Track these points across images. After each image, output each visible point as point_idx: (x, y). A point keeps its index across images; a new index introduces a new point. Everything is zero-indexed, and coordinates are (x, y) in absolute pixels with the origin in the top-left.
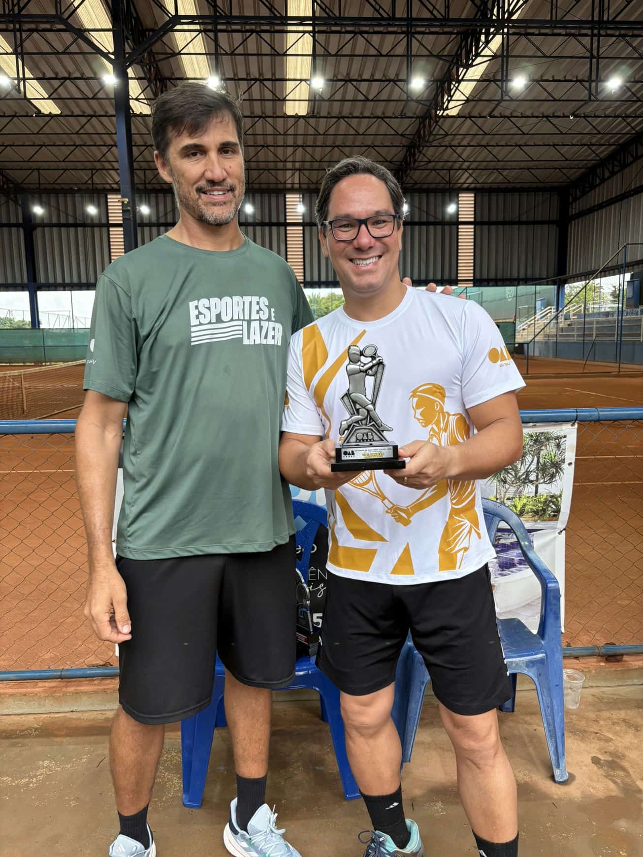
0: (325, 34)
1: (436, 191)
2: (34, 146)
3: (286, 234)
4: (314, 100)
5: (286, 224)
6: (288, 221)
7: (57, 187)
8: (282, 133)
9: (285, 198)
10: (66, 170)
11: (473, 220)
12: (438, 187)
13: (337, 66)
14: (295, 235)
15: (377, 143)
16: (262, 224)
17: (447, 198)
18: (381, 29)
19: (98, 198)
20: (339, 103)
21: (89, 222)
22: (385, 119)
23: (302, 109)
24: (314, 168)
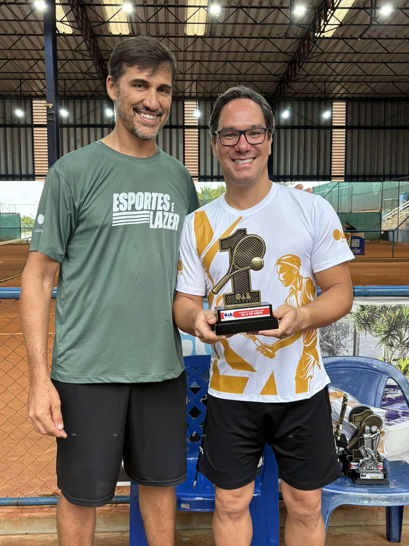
1: (313, 100)
3: (184, 135)
4: (210, 23)
5: (184, 127)
6: (186, 124)
8: (183, 50)
9: (184, 105)
11: (344, 125)
12: (315, 97)
15: (263, 59)
17: (323, 106)
19: (25, 103)
20: (232, 25)
21: (17, 123)
22: (270, 39)
23: (200, 30)
24: (209, 79)
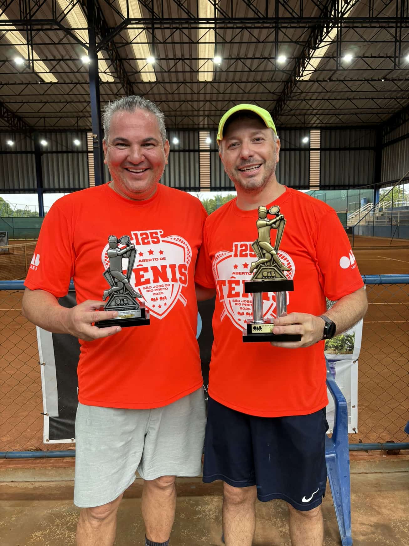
0: (223, 30)
1: (295, 129)
2: (41, 102)
3: (199, 157)
4: (216, 72)
5: (199, 151)
6: (200, 149)
7: (55, 128)
8: (196, 92)
9: (199, 134)
10: (61, 117)
11: (319, 147)
12: (297, 126)
13: (231, 49)
14: (205, 158)
15: (257, 98)
16: (184, 151)
17: (303, 134)
18: (259, 25)
19: (82, 134)
20: (233, 73)
21: (76, 150)
22: (262, 83)
23: (209, 77)
24: (217, 115)
